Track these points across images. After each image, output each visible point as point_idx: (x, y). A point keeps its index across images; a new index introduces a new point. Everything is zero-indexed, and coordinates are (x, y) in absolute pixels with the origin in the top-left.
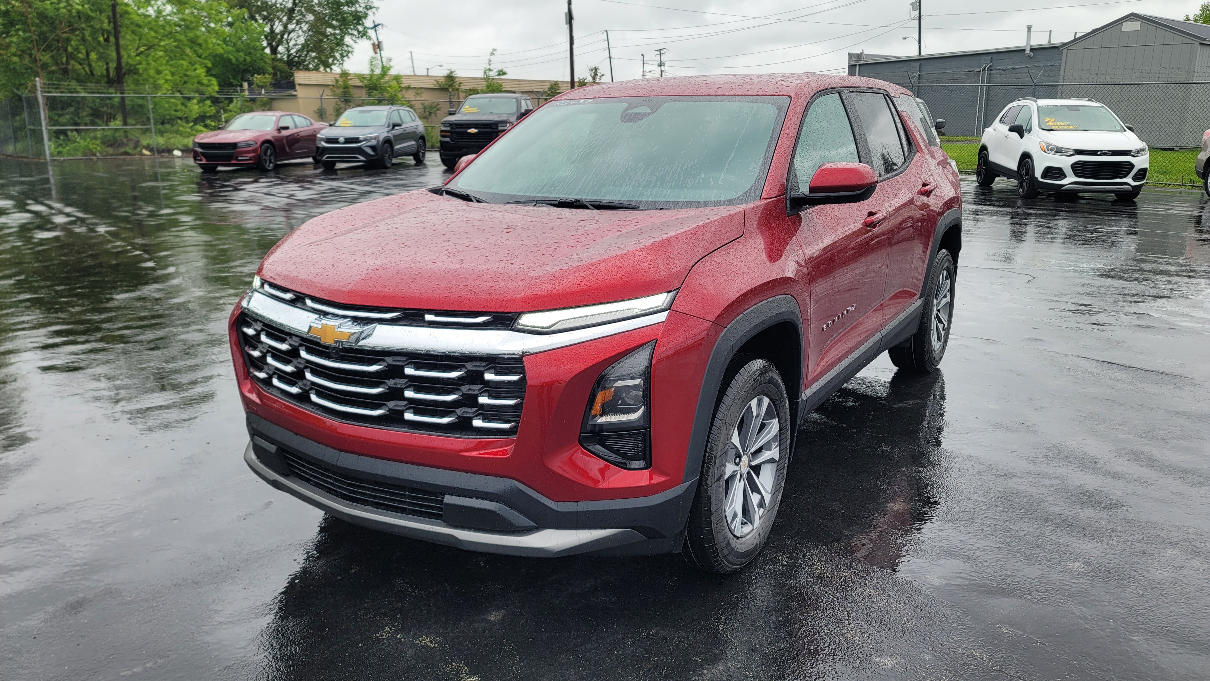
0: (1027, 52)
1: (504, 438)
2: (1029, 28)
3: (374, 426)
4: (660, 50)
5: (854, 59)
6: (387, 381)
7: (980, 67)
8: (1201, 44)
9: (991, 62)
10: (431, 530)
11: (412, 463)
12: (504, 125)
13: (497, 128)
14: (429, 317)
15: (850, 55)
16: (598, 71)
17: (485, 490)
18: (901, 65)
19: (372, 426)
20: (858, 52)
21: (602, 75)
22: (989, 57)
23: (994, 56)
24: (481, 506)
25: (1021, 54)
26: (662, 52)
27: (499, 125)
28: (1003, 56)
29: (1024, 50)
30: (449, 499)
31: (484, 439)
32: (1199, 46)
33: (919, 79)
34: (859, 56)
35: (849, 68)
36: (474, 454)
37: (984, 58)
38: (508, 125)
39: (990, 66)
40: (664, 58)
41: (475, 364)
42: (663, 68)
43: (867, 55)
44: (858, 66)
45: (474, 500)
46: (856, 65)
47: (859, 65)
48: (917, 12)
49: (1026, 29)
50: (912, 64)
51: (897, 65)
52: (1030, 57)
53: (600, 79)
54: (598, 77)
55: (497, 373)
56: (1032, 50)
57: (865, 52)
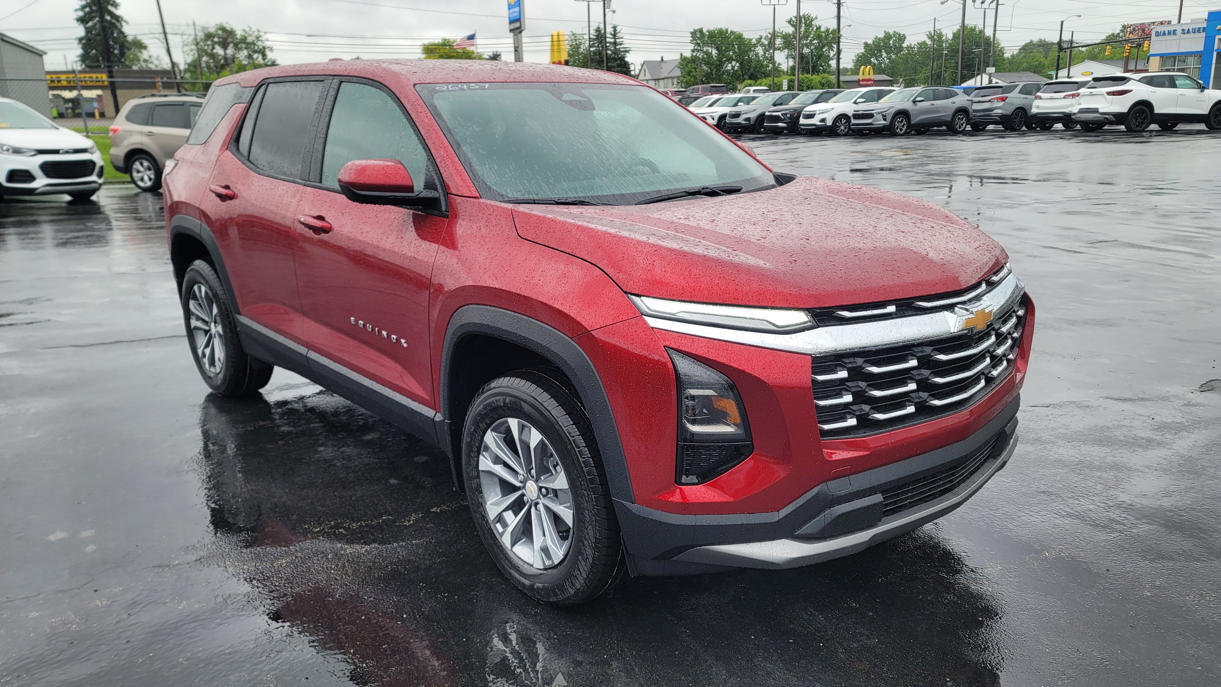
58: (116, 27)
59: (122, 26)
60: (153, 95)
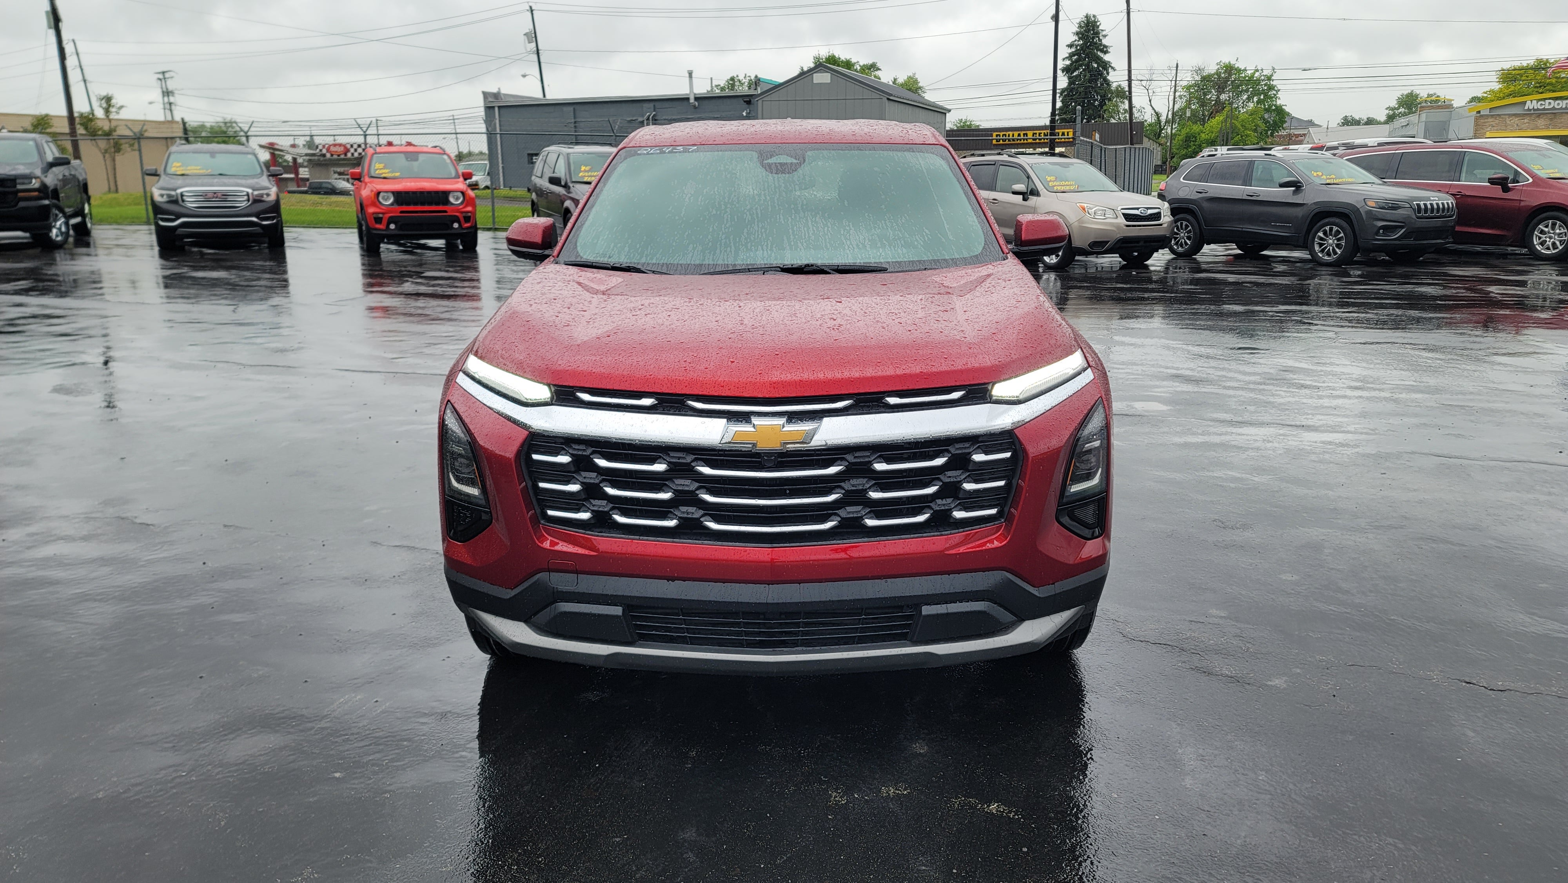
0: (692, 100)
1: (990, 526)
2: (690, 74)
3: (824, 543)
4: (163, 73)
5: (490, 100)
6: (842, 484)
7: (643, 116)
8: (888, 99)
9: (654, 111)
10: (900, 653)
11: (879, 578)
12: (26, 181)
13: (15, 187)
14: (893, 400)
15: (486, 95)
16: (113, 102)
17: (974, 589)
18: (551, 109)
19: (820, 543)
20: (495, 90)
21: (121, 107)
22: (651, 105)
23: (658, 105)
24: (968, 609)
25: (685, 103)
26: (167, 75)
27: (18, 181)
28: (667, 104)
29: (688, 99)
30: (927, 610)
31: (969, 531)
32: (887, 101)
33: (575, 127)
34: (497, 96)
35: (485, 110)
36: (962, 550)
37: (646, 105)
38: (34, 181)
39: (654, 115)
40: (171, 85)
41: (958, 446)
42: (172, 99)
43: (505, 95)
44: (496, 109)
45: (958, 604)
46: (493, 107)
47: (499, 107)
48: (534, 45)
49: (687, 75)
50: (565, 109)
51: (546, 109)
52: (695, 107)
53: (118, 113)
54: (112, 110)
55: (986, 453)
56: (696, 99)
57: (503, 91)
58: (1101, 74)
59: (1108, 74)
60: (973, 155)
